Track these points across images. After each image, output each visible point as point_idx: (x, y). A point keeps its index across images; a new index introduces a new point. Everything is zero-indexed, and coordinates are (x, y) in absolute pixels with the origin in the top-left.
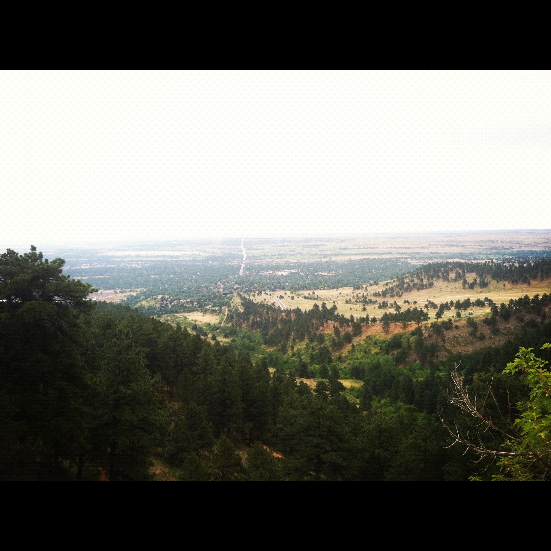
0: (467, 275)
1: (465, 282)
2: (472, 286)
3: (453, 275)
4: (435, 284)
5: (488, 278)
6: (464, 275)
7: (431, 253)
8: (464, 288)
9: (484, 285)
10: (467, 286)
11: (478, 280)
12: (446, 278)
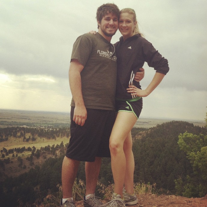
1: (25, 138)
2: (28, 140)
3: (19, 134)
4: (9, 138)
5: (36, 136)
6: (25, 135)
8: (23, 141)
9: (34, 139)
10: (25, 140)
11: (31, 137)
12: (15, 136)
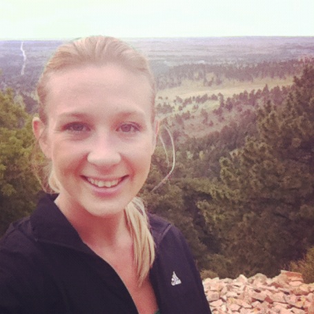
0: (207, 75)
1: (205, 81)
3: (196, 75)
4: (183, 82)
5: (223, 77)
6: (205, 75)
7: (183, 56)
9: (219, 82)
10: (206, 84)
11: (215, 79)
12: (191, 78)
